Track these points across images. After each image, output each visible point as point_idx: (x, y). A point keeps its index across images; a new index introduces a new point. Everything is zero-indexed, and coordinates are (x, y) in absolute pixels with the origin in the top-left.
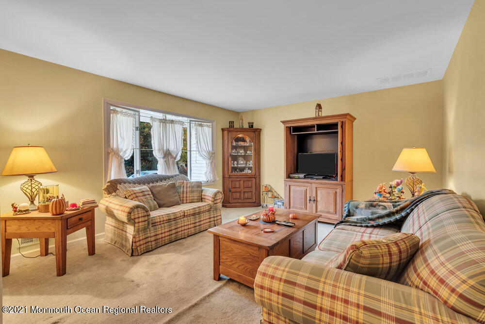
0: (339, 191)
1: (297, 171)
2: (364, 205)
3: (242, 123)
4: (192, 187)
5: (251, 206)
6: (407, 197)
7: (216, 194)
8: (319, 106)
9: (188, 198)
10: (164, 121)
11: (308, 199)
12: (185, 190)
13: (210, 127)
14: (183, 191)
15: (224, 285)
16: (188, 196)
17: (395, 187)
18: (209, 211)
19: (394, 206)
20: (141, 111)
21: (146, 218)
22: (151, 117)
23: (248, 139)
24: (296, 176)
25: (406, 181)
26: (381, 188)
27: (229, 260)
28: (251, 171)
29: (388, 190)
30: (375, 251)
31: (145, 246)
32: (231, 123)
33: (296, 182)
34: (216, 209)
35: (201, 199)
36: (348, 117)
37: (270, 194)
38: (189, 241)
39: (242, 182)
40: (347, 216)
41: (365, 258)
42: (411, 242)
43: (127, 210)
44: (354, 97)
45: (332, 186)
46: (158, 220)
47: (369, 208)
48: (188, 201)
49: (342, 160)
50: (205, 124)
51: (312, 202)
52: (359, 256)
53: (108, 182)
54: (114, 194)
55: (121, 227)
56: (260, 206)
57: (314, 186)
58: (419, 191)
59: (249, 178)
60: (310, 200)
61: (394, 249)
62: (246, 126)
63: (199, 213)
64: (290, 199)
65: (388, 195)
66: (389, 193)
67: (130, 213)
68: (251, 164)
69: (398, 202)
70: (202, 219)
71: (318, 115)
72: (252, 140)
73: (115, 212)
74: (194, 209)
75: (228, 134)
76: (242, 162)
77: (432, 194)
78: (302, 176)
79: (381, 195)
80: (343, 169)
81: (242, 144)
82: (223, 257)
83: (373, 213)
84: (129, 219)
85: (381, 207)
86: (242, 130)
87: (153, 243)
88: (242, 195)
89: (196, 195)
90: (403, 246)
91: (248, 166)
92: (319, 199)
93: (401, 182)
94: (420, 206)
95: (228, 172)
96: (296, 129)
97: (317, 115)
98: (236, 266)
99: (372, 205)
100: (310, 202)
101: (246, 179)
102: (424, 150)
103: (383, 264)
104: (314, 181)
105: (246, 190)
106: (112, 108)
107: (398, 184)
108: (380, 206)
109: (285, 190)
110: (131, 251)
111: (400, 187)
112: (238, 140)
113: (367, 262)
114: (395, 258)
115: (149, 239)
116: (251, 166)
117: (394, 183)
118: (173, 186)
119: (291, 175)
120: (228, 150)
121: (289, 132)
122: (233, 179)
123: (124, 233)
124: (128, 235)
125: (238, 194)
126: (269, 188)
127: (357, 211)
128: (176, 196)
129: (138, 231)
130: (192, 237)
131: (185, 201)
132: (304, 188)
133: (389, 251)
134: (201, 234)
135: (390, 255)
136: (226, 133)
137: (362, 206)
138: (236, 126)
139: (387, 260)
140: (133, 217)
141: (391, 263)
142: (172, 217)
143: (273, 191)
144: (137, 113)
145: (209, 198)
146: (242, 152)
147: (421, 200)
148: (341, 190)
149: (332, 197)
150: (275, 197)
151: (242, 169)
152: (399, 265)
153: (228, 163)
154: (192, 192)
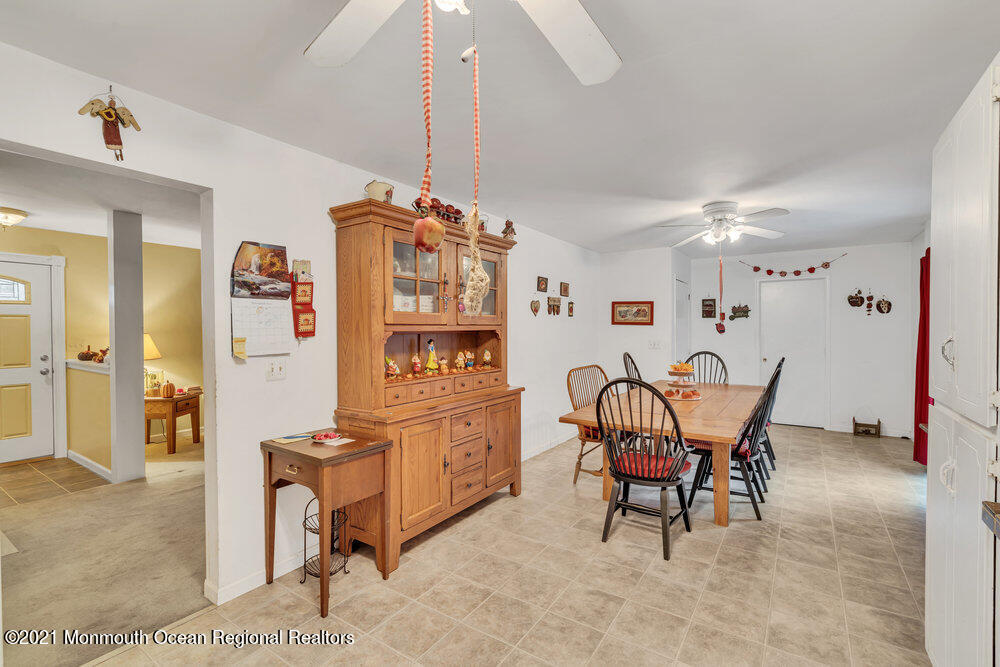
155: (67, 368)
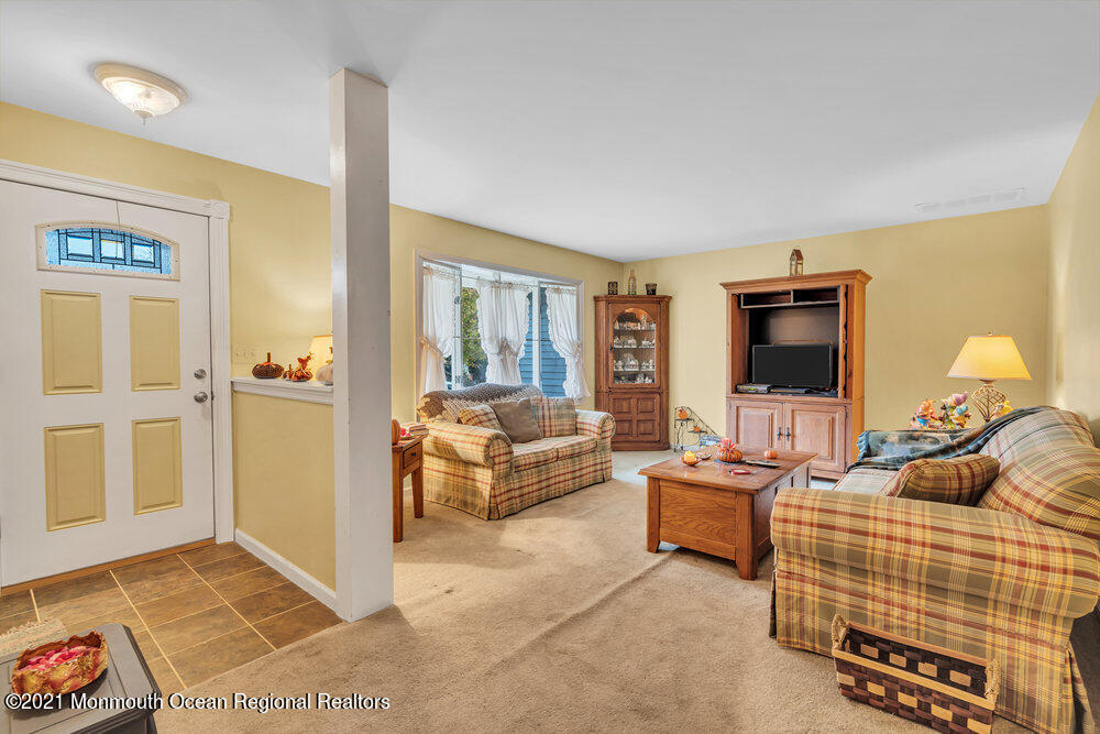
0: (839, 416)
1: (749, 379)
2: (896, 438)
3: (634, 286)
4: (559, 408)
5: (652, 449)
6: (975, 424)
7: (604, 421)
8: (797, 255)
9: (553, 428)
10: (497, 285)
11: (776, 433)
12: (547, 413)
13: (572, 294)
14: (543, 416)
15: (670, 557)
16: (553, 423)
17: (953, 408)
18: (593, 451)
19: (952, 438)
20: (464, 267)
21: (508, 457)
22: (478, 278)
23: (643, 316)
24: (752, 388)
25: (973, 396)
26: (926, 409)
27: (677, 518)
28: (650, 381)
29: (939, 413)
30: (940, 471)
31: (507, 503)
32: (613, 285)
33: (749, 399)
34: (604, 449)
35: (576, 431)
36: (858, 276)
37: (690, 426)
38: (569, 501)
39: (633, 402)
40: (865, 456)
41: (927, 479)
42: (989, 464)
43: (484, 441)
44: (869, 236)
45: (825, 408)
46: (524, 462)
47: (906, 441)
48: (554, 434)
49: (845, 357)
50: (565, 287)
51: (784, 438)
52: (920, 477)
53: (425, 396)
54: (438, 416)
55: (462, 473)
56: (669, 448)
57: (788, 407)
58: (998, 413)
59: (647, 393)
60: (780, 434)
61: (965, 471)
62: (641, 291)
63: (579, 455)
64: (737, 433)
65: (938, 423)
66: (941, 419)
67: (487, 446)
68: (651, 365)
69: (960, 431)
70: (585, 465)
71: (796, 272)
72: (652, 318)
73: (458, 447)
74: (572, 446)
75: (607, 308)
76: (633, 363)
77: (1022, 413)
78: (764, 388)
79: (925, 422)
80: (848, 376)
81: (632, 326)
82: (666, 513)
83: (913, 451)
84: (487, 457)
85: (929, 440)
86: (633, 299)
87: (518, 500)
88: (634, 427)
89: (567, 423)
90: (977, 469)
91: (644, 369)
92: (798, 430)
93: (965, 398)
94: (1001, 433)
95: (607, 380)
96: (751, 298)
97: (793, 272)
98: (693, 525)
99: (911, 437)
100: (779, 439)
101: (642, 396)
102: (1010, 339)
103: (950, 489)
104: (789, 397)
105: (642, 417)
106: (425, 264)
107: (959, 402)
108: (926, 438)
109: (728, 414)
110: (487, 512)
111: (963, 407)
112: (623, 318)
113: (930, 484)
114: (966, 483)
115: (513, 494)
116: (651, 369)
117: (950, 401)
118: (527, 405)
119: (741, 388)
120: (607, 337)
121: (736, 304)
122: (618, 396)
123: (470, 482)
124: (479, 484)
125: (627, 425)
126: (688, 412)
127: (884, 447)
128: (533, 424)
129: (497, 478)
130: (572, 495)
131: (548, 434)
132: (769, 412)
133: (959, 473)
134: (583, 492)
135: (960, 478)
136: (602, 305)
137: (894, 438)
138: (623, 290)
139: (955, 484)
140: (491, 454)
141: (960, 489)
142: (542, 458)
143: (697, 419)
144: (457, 272)
145: (592, 428)
146: (632, 341)
147: (1002, 424)
148: (844, 414)
149: (825, 429)
150: (701, 432)
151: (633, 377)
152: (972, 493)
153: (607, 363)
154: (560, 416)
155: (233, 392)
